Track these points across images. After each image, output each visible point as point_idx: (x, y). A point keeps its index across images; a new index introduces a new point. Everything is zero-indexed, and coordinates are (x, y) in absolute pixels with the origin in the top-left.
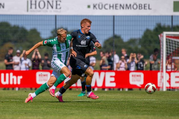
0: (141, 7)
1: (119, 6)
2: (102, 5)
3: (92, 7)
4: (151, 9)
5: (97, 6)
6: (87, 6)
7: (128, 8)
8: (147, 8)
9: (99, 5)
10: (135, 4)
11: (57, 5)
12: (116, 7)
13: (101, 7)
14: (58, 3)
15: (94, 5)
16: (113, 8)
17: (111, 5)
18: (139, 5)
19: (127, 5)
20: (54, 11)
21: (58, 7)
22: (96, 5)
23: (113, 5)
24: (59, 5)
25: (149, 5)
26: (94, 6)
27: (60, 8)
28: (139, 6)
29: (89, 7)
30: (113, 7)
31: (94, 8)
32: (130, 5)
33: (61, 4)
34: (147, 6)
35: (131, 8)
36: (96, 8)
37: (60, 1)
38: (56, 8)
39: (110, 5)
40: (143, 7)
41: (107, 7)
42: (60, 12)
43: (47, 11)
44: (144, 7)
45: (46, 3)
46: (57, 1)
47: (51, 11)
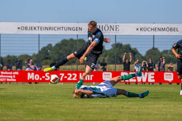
0: (172, 29)
1: (157, 29)
2: (146, 28)
3: (139, 29)
4: (178, 31)
5: (143, 29)
6: (136, 29)
7: (163, 31)
8: (176, 30)
9: (144, 28)
10: (168, 28)
11: (116, 28)
12: (155, 29)
13: (145, 30)
14: (117, 27)
15: (141, 28)
16: (153, 31)
17: (152, 28)
18: (171, 28)
19: (162, 28)
20: (115, 33)
21: (117, 30)
22: (142, 28)
23: (153, 28)
24: (118, 28)
25: (177, 28)
26: (141, 29)
27: (119, 30)
28: (171, 29)
29: (137, 29)
30: (153, 29)
31: (141, 31)
32: (165, 28)
33: (119, 27)
34: (176, 29)
35: (165, 31)
36: (142, 31)
37: (119, 26)
38: (116, 30)
39: (151, 28)
40: (173, 29)
41: (149, 29)
42: (118, 33)
43: (110, 32)
44: (174, 29)
45: (109, 27)
46: (116, 26)
47: (112, 33)
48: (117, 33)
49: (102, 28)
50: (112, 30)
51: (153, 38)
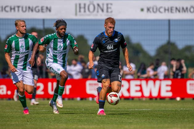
1: (174, 9)
2: (157, 9)
3: (145, 10)
5: (151, 10)
6: (139, 10)
7: (185, 11)
9: (153, 9)
10: (192, 7)
12: (171, 10)
13: (155, 10)
14: (109, 6)
15: (148, 8)
16: (168, 12)
17: (167, 8)
19: (183, 8)
20: (105, 15)
21: (109, 10)
22: (150, 8)
24: (110, 8)
26: (148, 10)
27: (111, 12)
29: (142, 10)
30: (168, 10)
31: (148, 12)
32: (187, 8)
36: (150, 12)
37: (112, 4)
39: (165, 8)
41: (162, 10)
42: (111, 15)
45: (96, 6)
46: (107, 5)
47: (101, 15)
49: (85, 8)
50: (100, 11)
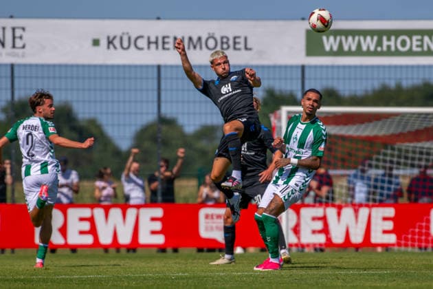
0: (227, 43)
1: (171, 40)
2: (129, 39)
3: (104, 42)
4: (250, 49)
5: (117, 42)
6: (90, 42)
7: (195, 47)
8: (242, 46)
9: (121, 39)
10: (211, 37)
11: (14, 38)
12: (164, 43)
13: (125, 44)
14: (18, 33)
15: (108, 38)
16: (157, 48)
17: (153, 39)
18: (222, 38)
19: (190, 39)
20: (8, 54)
22: (115, 38)
23: (157, 38)
24: (21, 37)
25: (246, 39)
26: (110, 42)
27: (24, 47)
28: (222, 43)
29: (96, 43)
30: (156, 43)
31: (108, 48)
32: (200, 39)
33: (25, 35)
34: (242, 40)
35: (201, 48)
36: (115, 48)
37: (23, 29)
38: (14, 46)
39: (149, 38)
40: (231, 43)
41: (142, 43)
42: (23, 56)
44: (235, 43)
46: (14, 29)
48: (16, 55)
51: (155, 75)
